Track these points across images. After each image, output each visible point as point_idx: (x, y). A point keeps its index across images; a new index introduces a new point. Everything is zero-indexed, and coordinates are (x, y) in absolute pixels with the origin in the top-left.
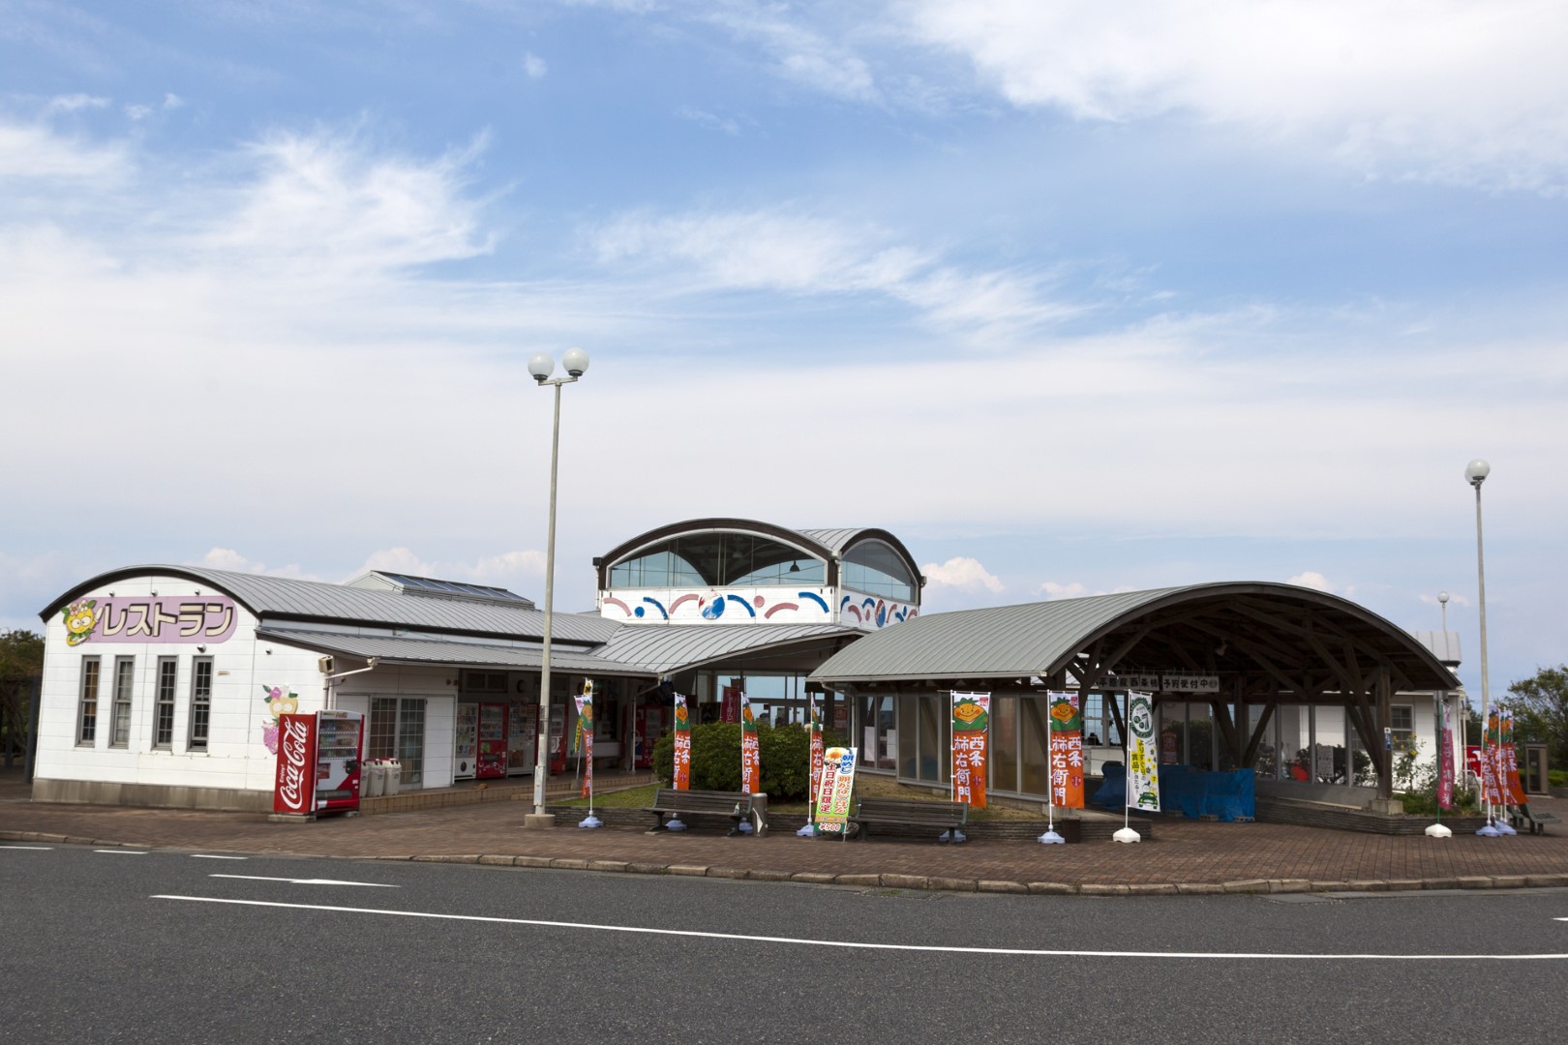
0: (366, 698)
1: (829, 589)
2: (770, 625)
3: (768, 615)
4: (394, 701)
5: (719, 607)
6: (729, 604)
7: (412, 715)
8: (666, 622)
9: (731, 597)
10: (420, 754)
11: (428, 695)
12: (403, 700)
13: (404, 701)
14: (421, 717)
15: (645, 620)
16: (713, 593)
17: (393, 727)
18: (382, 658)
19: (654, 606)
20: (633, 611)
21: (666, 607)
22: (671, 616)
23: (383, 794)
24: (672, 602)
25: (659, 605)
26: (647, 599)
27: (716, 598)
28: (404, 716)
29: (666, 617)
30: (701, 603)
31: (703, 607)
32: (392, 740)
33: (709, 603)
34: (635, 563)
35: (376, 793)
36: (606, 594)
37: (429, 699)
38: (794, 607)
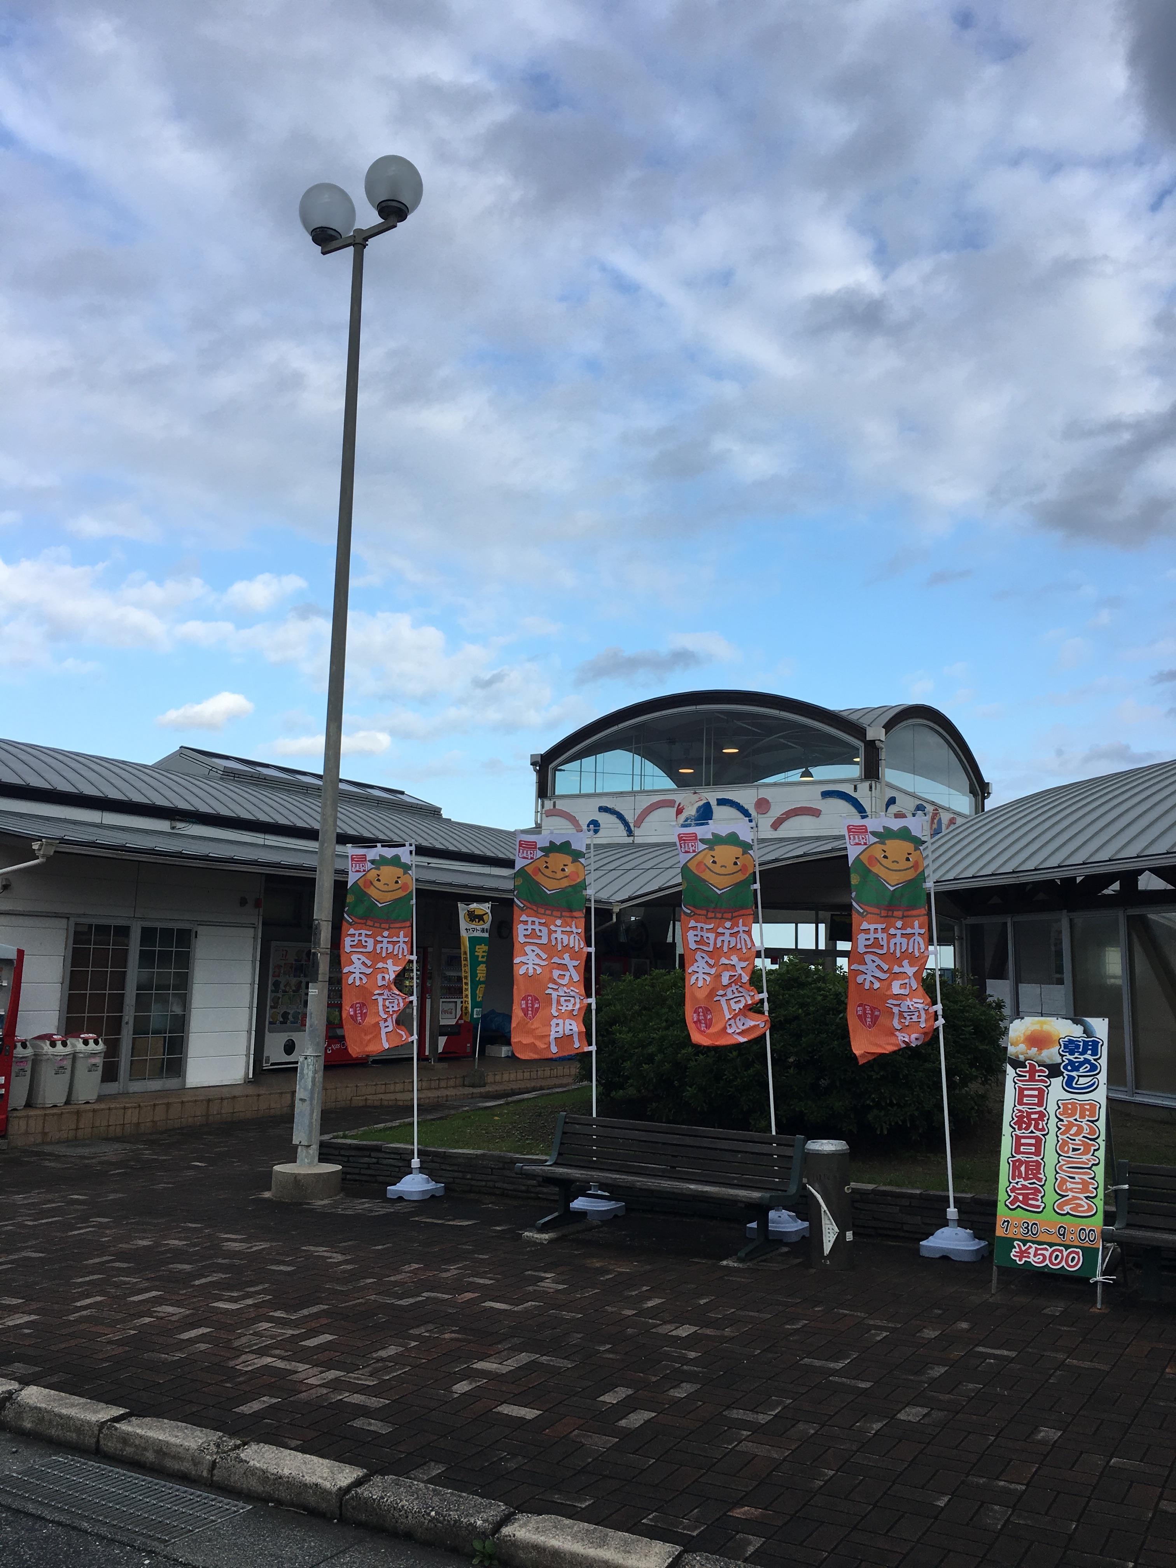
0: (64, 921)
1: (866, 784)
2: (781, 840)
3: (776, 825)
4: (123, 932)
5: (705, 814)
6: (719, 812)
7: (165, 958)
8: (630, 840)
9: (721, 802)
10: (180, 1024)
11: (201, 923)
12: (144, 929)
13: (148, 934)
14: (185, 960)
15: (602, 838)
16: (696, 797)
17: (120, 980)
18: (63, 841)
19: (613, 819)
20: (584, 823)
21: (630, 819)
22: (637, 832)
23: (67, 1102)
24: (638, 812)
25: (620, 817)
26: (603, 809)
27: (701, 803)
28: (146, 958)
29: (630, 833)
30: (679, 812)
31: (682, 817)
32: (118, 1003)
33: (691, 811)
34: (588, 762)
35: (49, 1102)
36: (549, 804)
37: (201, 930)
38: (815, 813)
